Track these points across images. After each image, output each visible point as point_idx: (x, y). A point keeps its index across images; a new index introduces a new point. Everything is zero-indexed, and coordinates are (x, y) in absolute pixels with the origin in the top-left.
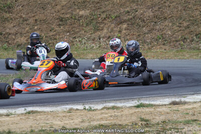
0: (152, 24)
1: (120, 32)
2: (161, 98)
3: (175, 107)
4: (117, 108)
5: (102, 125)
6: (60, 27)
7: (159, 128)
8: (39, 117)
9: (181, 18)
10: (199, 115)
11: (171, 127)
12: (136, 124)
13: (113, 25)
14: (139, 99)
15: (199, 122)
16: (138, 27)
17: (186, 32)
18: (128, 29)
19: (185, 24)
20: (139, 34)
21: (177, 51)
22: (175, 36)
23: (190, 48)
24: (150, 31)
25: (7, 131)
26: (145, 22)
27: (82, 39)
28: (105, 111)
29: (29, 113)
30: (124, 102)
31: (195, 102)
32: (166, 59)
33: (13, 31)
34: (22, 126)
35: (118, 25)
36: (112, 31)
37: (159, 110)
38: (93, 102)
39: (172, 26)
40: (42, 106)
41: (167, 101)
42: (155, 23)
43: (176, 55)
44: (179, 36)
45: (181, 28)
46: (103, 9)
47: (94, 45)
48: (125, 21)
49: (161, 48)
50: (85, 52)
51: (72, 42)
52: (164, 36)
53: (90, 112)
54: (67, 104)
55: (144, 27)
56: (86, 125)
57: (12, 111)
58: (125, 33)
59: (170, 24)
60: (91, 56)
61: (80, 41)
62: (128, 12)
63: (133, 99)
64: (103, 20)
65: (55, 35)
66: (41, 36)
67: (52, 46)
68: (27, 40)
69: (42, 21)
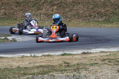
0: (72, 6)
1: (52, 11)
2: (77, 50)
3: (84, 56)
4: (51, 56)
5: (41, 66)
6: (17, 8)
7: (75, 68)
8: (4, 60)
9: (88, 3)
10: (99, 60)
11: (82, 67)
12: (61, 65)
13: (48, 7)
14: (63, 51)
15: (98, 65)
16: (63, 8)
17: (92, 11)
18: (57, 9)
19: (91, 7)
20: (64, 12)
21: (86, 23)
22: (85, 13)
23: (94, 21)
24: (70, 11)
26: (67, 5)
28: (43, 57)
30: (54, 52)
31: (97, 53)
35: (52, 7)
36: (48, 10)
37: (75, 57)
38: (37, 52)
39: (83, 8)
41: (80, 52)
42: (73, 6)
43: (85, 25)
44: (87, 14)
45: (89, 9)
47: (37, 18)
48: (55, 5)
49: (76, 21)
52: (78, 13)
53: (35, 58)
54: (21, 53)
55: (67, 8)
56: (32, 65)
58: (55, 12)
59: (82, 7)
63: (60, 51)
64: (42, 4)
65: (14, 12)
66: (5, 13)
67: (12, 19)
69: (6, 4)
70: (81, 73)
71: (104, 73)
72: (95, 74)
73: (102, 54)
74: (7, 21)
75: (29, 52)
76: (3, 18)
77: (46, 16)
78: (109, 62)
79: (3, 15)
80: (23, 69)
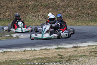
1: (48, 12)
2: (68, 44)
3: (75, 49)
4: (47, 49)
5: (40, 58)
6: (19, 10)
7: (67, 59)
8: (9, 54)
9: (78, 6)
10: (86, 53)
11: (73, 58)
12: (56, 57)
13: (45, 9)
14: (58, 45)
15: (86, 56)
16: (57, 10)
17: (80, 12)
18: (52, 11)
19: (80, 9)
20: (57, 13)
21: (76, 22)
22: (75, 14)
23: (82, 20)
24: (63, 12)
26: (60, 8)
28: (41, 51)
29: (5, 52)
30: (50, 47)
31: (85, 47)
32: (70, 25)
35: (48, 9)
36: (45, 12)
37: (67, 50)
38: (36, 46)
40: (11, 48)
41: (71, 46)
42: (65, 8)
43: (75, 24)
44: (77, 14)
45: (78, 11)
46: (40, 2)
47: (36, 19)
48: (51, 7)
49: (68, 20)
50: (32, 22)
51: (25, 17)
52: (70, 14)
53: (34, 52)
54: (23, 48)
55: (60, 10)
56: (32, 58)
59: (73, 9)
60: (35, 24)
61: (29, 17)
62: (52, 3)
63: (55, 45)
64: (40, 7)
66: (10, 15)
68: (3, 17)
69: (11, 8)
70: (72, 63)
71: (91, 63)
72: (84, 64)
73: (89, 48)
75: (30, 47)
76: (8, 19)
77: (43, 17)
78: (95, 54)
80: (25, 61)
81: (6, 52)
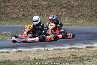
0: (78, 8)
1: (62, 12)
2: (82, 44)
3: (88, 49)
4: (61, 49)
5: (53, 58)
6: (33, 10)
7: (81, 59)
8: (23, 53)
9: (91, 6)
11: (87, 59)
12: (70, 57)
13: (59, 9)
14: (71, 45)
16: (71, 10)
17: (94, 13)
18: (66, 11)
19: (94, 9)
20: (71, 13)
21: (90, 22)
22: (88, 14)
23: (96, 21)
24: (77, 12)
25: (7, 60)
26: (74, 8)
27: (44, 16)
28: (55, 51)
29: (18, 51)
30: (64, 47)
32: (84, 26)
33: (10, 12)
34: (15, 58)
35: (61, 9)
36: (58, 12)
37: (81, 50)
38: (49, 46)
39: (87, 10)
40: (24, 48)
41: (85, 46)
43: (89, 24)
44: (90, 15)
45: (92, 11)
48: (64, 7)
49: (82, 20)
50: (45, 22)
52: (83, 14)
53: (48, 51)
54: (37, 47)
55: (74, 10)
56: (45, 57)
57: (10, 50)
58: (64, 13)
61: (42, 17)
62: (66, 3)
63: (68, 45)
64: (54, 7)
65: (31, 14)
66: (24, 14)
67: (29, 19)
68: (17, 16)
69: (24, 7)
70: (86, 64)
74: (25, 21)
75: (44, 47)
76: (22, 18)
79: (21, 16)
80: (38, 61)
81: (20, 51)
